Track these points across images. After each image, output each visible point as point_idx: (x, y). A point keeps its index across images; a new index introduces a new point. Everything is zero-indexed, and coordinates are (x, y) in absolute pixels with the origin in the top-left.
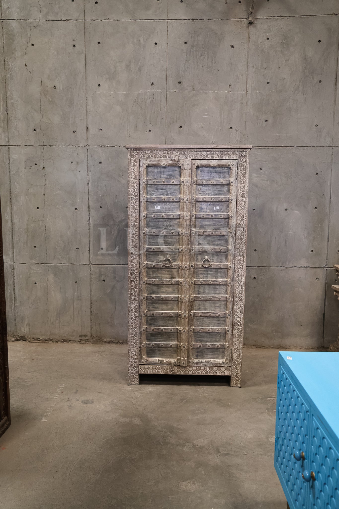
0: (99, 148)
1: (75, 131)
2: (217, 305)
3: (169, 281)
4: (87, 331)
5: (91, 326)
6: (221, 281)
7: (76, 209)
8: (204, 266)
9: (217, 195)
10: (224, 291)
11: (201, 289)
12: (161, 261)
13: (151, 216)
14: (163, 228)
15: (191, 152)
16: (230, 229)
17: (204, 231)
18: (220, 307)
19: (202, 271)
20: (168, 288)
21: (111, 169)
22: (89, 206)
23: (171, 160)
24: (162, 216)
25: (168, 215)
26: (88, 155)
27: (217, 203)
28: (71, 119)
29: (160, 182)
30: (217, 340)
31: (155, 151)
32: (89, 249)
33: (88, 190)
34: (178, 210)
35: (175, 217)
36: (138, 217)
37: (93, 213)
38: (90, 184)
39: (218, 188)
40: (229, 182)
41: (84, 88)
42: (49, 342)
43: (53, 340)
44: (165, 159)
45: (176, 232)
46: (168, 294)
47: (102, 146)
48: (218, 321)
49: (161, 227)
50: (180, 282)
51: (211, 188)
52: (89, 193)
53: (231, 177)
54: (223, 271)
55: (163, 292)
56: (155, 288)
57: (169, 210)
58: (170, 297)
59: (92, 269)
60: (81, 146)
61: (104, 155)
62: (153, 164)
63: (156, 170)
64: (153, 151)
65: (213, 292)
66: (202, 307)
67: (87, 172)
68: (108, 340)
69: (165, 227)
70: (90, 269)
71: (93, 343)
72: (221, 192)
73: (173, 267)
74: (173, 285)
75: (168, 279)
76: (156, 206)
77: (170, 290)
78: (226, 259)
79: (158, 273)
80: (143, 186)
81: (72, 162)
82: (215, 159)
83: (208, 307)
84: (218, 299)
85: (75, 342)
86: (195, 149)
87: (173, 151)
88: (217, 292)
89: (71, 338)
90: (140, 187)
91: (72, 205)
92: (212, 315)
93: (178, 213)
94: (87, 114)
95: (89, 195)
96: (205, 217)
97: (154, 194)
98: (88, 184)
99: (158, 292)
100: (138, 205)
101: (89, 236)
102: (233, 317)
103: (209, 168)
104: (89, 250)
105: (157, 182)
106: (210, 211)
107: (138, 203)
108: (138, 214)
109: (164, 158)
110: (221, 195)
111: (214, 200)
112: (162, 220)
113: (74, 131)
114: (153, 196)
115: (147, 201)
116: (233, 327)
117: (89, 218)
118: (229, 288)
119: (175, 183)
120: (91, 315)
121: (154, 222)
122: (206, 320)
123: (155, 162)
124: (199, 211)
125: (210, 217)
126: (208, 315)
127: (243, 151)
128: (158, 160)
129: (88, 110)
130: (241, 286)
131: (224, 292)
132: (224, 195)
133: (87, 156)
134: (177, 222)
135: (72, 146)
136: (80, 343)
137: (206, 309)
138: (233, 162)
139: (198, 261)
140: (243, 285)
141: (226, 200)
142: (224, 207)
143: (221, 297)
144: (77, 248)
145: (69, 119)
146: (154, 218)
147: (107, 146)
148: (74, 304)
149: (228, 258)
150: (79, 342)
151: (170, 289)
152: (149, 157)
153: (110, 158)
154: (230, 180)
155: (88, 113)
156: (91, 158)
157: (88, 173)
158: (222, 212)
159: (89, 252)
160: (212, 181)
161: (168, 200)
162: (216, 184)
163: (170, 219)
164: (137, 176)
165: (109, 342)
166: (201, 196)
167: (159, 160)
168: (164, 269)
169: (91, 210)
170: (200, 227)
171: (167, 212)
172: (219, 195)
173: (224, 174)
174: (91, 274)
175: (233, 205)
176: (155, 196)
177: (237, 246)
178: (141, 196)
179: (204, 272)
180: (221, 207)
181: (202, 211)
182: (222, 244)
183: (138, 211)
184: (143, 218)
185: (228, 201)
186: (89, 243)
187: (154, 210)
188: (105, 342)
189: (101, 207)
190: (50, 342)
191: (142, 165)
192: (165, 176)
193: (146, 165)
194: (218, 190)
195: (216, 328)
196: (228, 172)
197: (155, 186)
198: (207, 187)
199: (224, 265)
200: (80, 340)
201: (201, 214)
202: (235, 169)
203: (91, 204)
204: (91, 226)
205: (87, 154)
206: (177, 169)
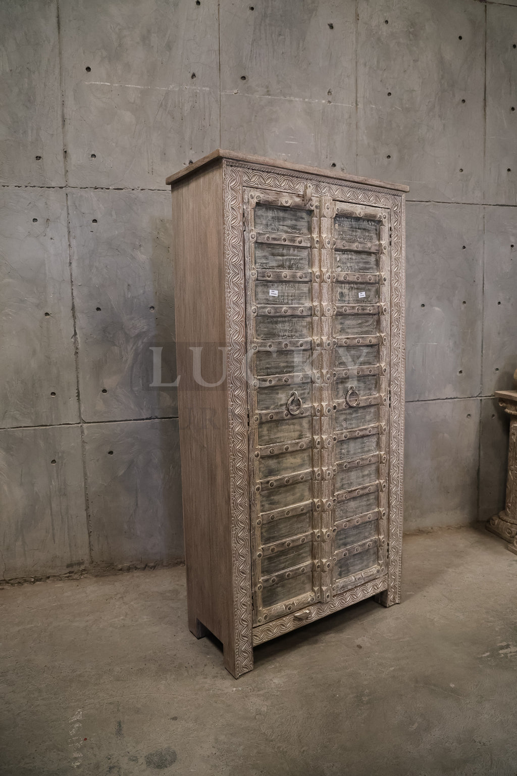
0: (92, 193)
1: (40, 157)
2: (366, 472)
3: (298, 443)
4: (82, 553)
5: (90, 542)
6: (371, 427)
7: (47, 314)
8: (351, 404)
9: (362, 271)
10: (374, 445)
11: (344, 449)
12: (281, 405)
13: (264, 310)
14: (284, 336)
15: (328, 185)
16: (382, 332)
17: (347, 338)
18: (371, 474)
19: (345, 414)
20: (295, 458)
21: (116, 232)
22: (73, 308)
23: (298, 196)
24: (283, 311)
25: (293, 309)
26: (68, 207)
27: (363, 286)
28: (30, 132)
29: (278, 240)
30: (367, 534)
31: (270, 172)
32: (78, 393)
33: (71, 275)
34: (308, 299)
35: (305, 314)
36: (242, 313)
37: (82, 321)
38: (74, 264)
39: (363, 259)
40: (378, 248)
41: (57, 71)
42: (5, 587)
43: (12, 581)
44: (288, 191)
45: (306, 342)
46: (294, 469)
47: (97, 188)
48: (368, 500)
49: (280, 334)
50: (317, 442)
51: (354, 257)
52: (72, 282)
53: (382, 240)
54: (372, 410)
55: (286, 469)
56: (272, 463)
57: (293, 297)
58: (300, 474)
59: (86, 432)
60: (54, 188)
61: (101, 205)
62: (267, 199)
63: (270, 214)
64: (267, 172)
65: (360, 451)
66: (346, 482)
67: (67, 240)
68: (126, 564)
69: (287, 334)
70: (82, 432)
71: (96, 576)
72: (367, 266)
73: (304, 415)
74: (304, 450)
75: (295, 440)
76: (270, 291)
77: (297, 460)
78: (376, 387)
79: (278, 431)
80: (250, 244)
81: (35, 220)
82: (362, 203)
83: (353, 479)
84: (368, 462)
85: (57, 578)
86: (335, 178)
87: (300, 178)
88: (366, 449)
89: (51, 571)
90: (246, 248)
91: (38, 306)
92: (361, 492)
93: (308, 304)
94: (64, 125)
95: (72, 285)
96: (348, 312)
97: (266, 263)
98: (70, 263)
99: (278, 471)
100: (243, 286)
101: (77, 368)
102: (389, 489)
103: (350, 220)
104: (78, 396)
105: (274, 239)
106: (354, 300)
107: (243, 281)
108: (243, 306)
109: (285, 191)
110: (367, 271)
111: (360, 280)
112: (281, 319)
113: (38, 158)
114: (265, 269)
115: (257, 280)
116: (389, 507)
117: (75, 330)
118: (384, 438)
119: (303, 244)
120: (88, 523)
121: (268, 325)
122: (352, 504)
123: (271, 197)
124: (339, 300)
125: (356, 311)
126: (355, 494)
127: (397, 196)
128: (277, 193)
129: (67, 117)
130: (398, 431)
131: (375, 447)
132: (372, 272)
133: (66, 208)
134: (307, 323)
135: (34, 186)
136: (70, 578)
137: (351, 483)
138: (385, 212)
139: (339, 396)
140: (402, 429)
141: (376, 281)
142: (372, 293)
143: (372, 456)
144: (53, 394)
145: (25, 132)
146: (269, 315)
147: (108, 189)
148: (54, 505)
149: (380, 386)
150: (68, 577)
151: (298, 458)
152: (261, 185)
153: (113, 213)
154: (380, 245)
155: (67, 122)
156: (75, 212)
157: (69, 241)
158: (370, 301)
159: (79, 399)
160: (356, 244)
161: (293, 278)
162: (361, 249)
163: (295, 318)
164: (238, 222)
165: (129, 569)
166: (341, 271)
167: (279, 193)
168: (287, 421)
169: (78, 315)
170: (340, 331)
171: (290, 302)
172: (365, 271)
173: (371, 233)
174: (83, 442)
175: (385, 289)
176: (269, 269)
177: (392, 363)
178: (247, 267)
179: (348, 417)
180: (368, 293)
181: (342, 300)
182: (370, 361)
183: (243, 300)
184: (253, 315)
185: (379, 282)
186: (78, 382)
187: (268, 299)
188: (121, 570)
189: (98, 309)
190: (7, 587)
191: (248, 199)
192: (285, 228)
193: (255, 200)
194: (364, 261)
195: (366, 513)
196: (376, 230)
197: (269, 248)
198: (348, 254)
199: (374, 398)
200: (69, 573)
201: (343, 306)
202: (387, 225)
203: (77, 302)
204: (79, 346)
205: (67, 204)
206: (304, 215)
